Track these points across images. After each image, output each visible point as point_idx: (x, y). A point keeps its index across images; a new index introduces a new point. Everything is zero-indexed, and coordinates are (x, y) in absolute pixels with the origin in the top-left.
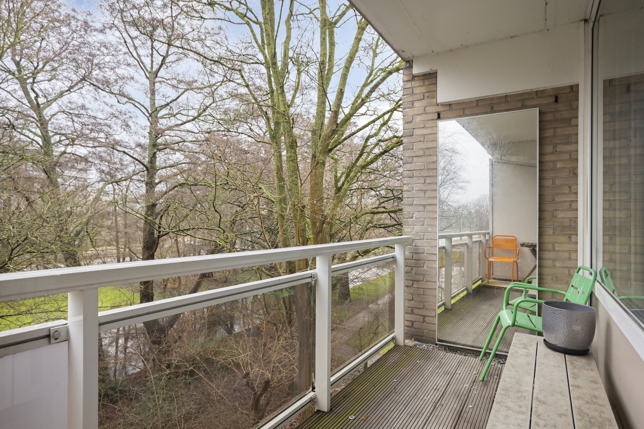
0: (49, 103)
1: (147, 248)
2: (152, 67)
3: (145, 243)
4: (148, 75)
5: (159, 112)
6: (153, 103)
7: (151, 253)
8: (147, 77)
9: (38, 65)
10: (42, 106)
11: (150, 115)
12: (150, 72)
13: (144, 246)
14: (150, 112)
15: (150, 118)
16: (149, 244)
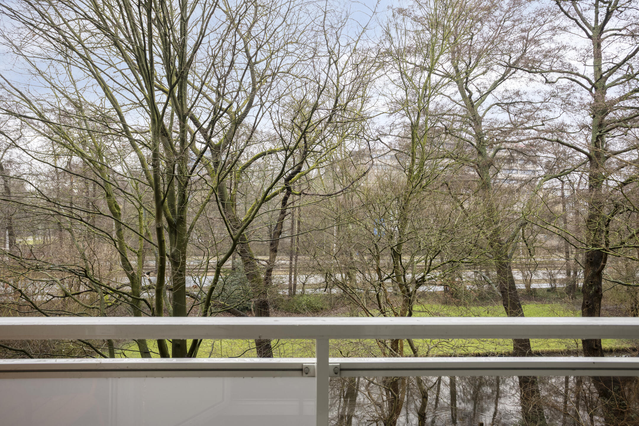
0: (483, 97)
1: (591, 263)
2: (597, 21)
3: (588, 256)
4: (591, 33)
5: (606, 78)
6: (597, 69)
7: (597, 270)
8: (590, 37)
9: (470, 63)
10: (475, 104)
11: (593, 86)
12: (594, 29)
13: (587, 261)
14: (594, 82)
15: (593, 91)
16: (593, 259)
